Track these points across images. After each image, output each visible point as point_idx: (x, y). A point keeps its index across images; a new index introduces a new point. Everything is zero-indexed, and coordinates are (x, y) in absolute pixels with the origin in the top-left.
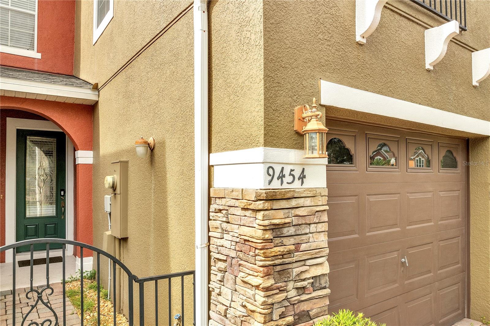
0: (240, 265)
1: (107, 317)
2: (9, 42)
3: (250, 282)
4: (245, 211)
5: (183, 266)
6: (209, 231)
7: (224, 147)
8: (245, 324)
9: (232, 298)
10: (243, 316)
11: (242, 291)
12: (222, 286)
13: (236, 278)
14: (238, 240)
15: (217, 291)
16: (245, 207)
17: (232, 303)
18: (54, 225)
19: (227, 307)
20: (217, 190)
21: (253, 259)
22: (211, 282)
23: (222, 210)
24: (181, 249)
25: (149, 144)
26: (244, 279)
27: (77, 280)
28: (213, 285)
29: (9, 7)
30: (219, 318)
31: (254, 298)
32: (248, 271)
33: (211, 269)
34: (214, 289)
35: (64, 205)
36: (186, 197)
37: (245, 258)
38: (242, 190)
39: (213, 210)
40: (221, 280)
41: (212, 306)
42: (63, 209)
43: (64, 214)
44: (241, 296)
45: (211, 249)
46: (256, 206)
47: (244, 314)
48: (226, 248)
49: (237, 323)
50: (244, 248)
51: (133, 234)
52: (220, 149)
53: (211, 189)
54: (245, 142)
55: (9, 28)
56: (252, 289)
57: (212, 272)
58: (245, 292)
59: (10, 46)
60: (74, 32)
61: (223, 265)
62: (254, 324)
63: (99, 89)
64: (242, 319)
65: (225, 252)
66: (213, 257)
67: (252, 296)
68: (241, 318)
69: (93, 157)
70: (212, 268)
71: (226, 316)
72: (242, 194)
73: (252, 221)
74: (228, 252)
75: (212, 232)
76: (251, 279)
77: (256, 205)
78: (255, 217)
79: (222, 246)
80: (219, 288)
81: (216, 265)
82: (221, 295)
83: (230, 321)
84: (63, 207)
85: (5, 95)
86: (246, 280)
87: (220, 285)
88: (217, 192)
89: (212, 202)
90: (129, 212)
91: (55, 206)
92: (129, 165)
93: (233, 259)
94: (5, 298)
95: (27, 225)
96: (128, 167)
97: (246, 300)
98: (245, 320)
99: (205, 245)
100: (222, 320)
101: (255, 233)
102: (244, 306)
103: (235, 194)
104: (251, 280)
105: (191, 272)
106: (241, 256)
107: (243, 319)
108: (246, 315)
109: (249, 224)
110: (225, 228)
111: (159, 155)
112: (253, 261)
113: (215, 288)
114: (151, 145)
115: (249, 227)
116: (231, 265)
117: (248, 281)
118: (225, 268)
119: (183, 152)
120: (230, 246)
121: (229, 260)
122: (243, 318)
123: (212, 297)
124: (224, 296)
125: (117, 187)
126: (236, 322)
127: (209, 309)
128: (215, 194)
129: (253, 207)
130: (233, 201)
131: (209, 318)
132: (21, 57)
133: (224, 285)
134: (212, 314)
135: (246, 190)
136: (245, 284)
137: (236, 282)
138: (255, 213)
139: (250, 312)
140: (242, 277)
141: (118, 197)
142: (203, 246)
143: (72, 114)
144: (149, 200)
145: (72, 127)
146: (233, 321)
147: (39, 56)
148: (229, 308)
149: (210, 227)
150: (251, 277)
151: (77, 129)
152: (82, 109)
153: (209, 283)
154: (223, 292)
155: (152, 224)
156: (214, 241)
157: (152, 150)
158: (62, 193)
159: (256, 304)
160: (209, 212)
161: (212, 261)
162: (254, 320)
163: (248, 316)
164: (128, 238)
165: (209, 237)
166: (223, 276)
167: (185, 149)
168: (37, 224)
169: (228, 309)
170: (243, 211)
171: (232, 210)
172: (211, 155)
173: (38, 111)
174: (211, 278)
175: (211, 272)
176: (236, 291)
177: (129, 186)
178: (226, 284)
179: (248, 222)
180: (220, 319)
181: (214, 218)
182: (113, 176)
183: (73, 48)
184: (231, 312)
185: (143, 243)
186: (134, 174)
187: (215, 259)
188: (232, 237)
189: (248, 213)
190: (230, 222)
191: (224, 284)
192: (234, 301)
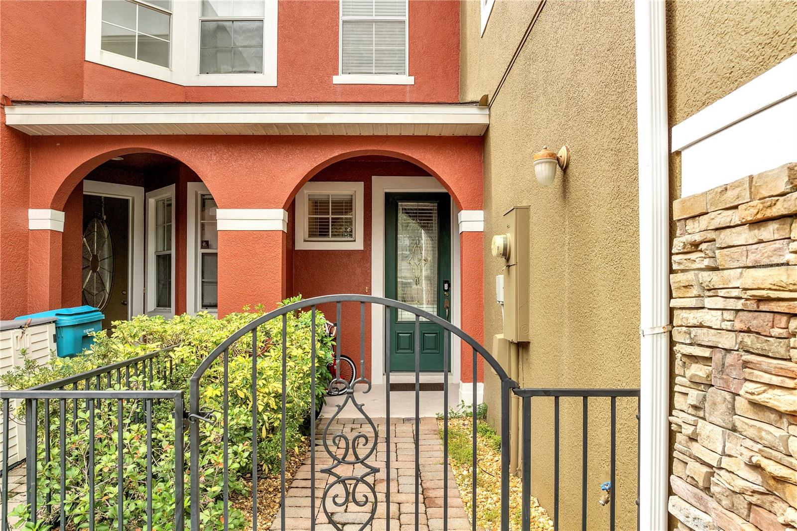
0: (746, 364)
1: (495, 478)
2: (374, 68)
3: (772, 403)
4: (759, 230)
5: (620, 384)
6: (671, 297)
7: (704, 99)
8: (758, 513)
9: (724, 446)
10: (754, 492)
11: (752, 430)
12: (700, 420)
13: (734, 400)
14: (739, 305)
15: (688, 430)
16: (759, 216)
17: (725, 460)
18: (434, 335)
19: (711, 467)
20: (689, 200)
21: (782, 344)
22: (674, 412)
23: (701, 243)
24: (616, 349)
25: (558, 159)
26: (756, 398)
27: (459, 418)
28: (679, 417)
29: (374, 18)
30: (691, 492)
31: (786, 446)
32: (766, 378)
33: (676, 382)
34: (680, 426)
35: (448, 305)
36: (624, 240)
37: (759, 346)
38: (751, 178)
39: (680, 248)
40: (698, 404)
41: (677, 466)
42: (447, 310)
43: (449, 319)
44: (749, 443)
45: (676, 338)
46: (790, 203)
47: (756, 488)
48: (710, 330)
49: (738, 509)
50: (755, 322)
51: (536, 336)
52: (694, 109)
53: (676, 204)
54: (757, 61)
55: (374, 48)
56: (778, 425)
57: (677, 388)
58: (759, 432)
59: (375, 73)
60: (459, 34)
61: (703, 371)
62: (785, 514)
63: (489, 104)
64: (750, 499)
65: (707, 340)
66: (679, 356)
67: (778, 441)
68: (746, 497)
69: (483, 219)
70: (678, 380)
71: (707, 489)
72: (750, 188)
73: (780, 248)
74: (714, 339)
75: (678, 299)
76: (777, 397)
77: (789, 201)
78: (787, 236)
79: (701, 326)
80: (692, 423)
81: (687, 372)
82: (696, 441)
83: (719, 502)
84: (448, 308)
85: (362, 135)
86: (762, 400)
87: (696, 419)
88: (689, 204)
89: (678, 232)
90: (531, 297)
91: (436, 306)
92: (531, 214)
93: (728, 355)
94: (361, 427)
95: (399, 332)
96: (529, 218)
97: (760, 450)
98: (759, 502)
99: (662, 330)
100: (700, 499)
101: (788, 275)
102: (757, 467)
103: (730, 198)
104: (775, 400)
105: (632, 391)
106: (749, 343)
107: (754, 499)
108: (762, 489)
109: (771, 259)
110: (707, 283)
111: (577, 174)
112: (782, 352)
113: (683, 425)
114: (562, 159)
115: (771, 266)
116: (723, 368)
117: (767, 401)
118: (708, 376)
119: (619, 151)
120: (719, 322)
121: (718, 356)
122: (752, 496)
123: (677, 446)
124: (706, 443)
125: (511, 255)
126: (735, 505)
127: (670, 472)
128: (683, 209)
129: (782, 209)
130: (728, 214)
131: (670, 492)
132: (388, 86)
133: (704, 419)
134: (676, 483)
135: (761, 176)
136: (759, 413)
137: (734, 409)
138: (787, 227)
139: (772, 482)
140: (750, 391)
141: (513, 269)
142: (657, 331)
143: (451, 153)
144: (560, 266)
145: (452, 173)
146: (725, 502)
147: (410, 80)
148: (717, 471)
149: (672, 288)
150: (778, 392)
151: (460, 177)
152: (467, 143)
153: (671, 415)
154: (703, 433)
155: (566, 312)
156: (681, 317)
157: (565, 169)
158: (446, 286)
159: (791, 463)
160: (671, 254)
161: (678, 363)
162: (784, 506)
163: (768, 494)
164: (529, 343)
165: (671, 310)
166: (701, 397)
167: (623, 142)
168: (412, 332)
169: (715, 474)
170: (752, 233)
171: (726, 238)
172: (674, 129)
173: (405, 153)
174: (675, 402)
175: (675, 390)
176: (734, 429)
177: (531, 250)
178: (710, 414)
179: (766, 255)
180: (695, 495)
181: (682, 267)
182: (505, 236)
183: (458, 60)
184: (721, 482)
185: (552, 348)
186: (538, 227)
187: (684, 359)
188: (725, 301)
189: (769, 231)
190: (720, 267)
191: (706, 414)
192: (730, 456)
